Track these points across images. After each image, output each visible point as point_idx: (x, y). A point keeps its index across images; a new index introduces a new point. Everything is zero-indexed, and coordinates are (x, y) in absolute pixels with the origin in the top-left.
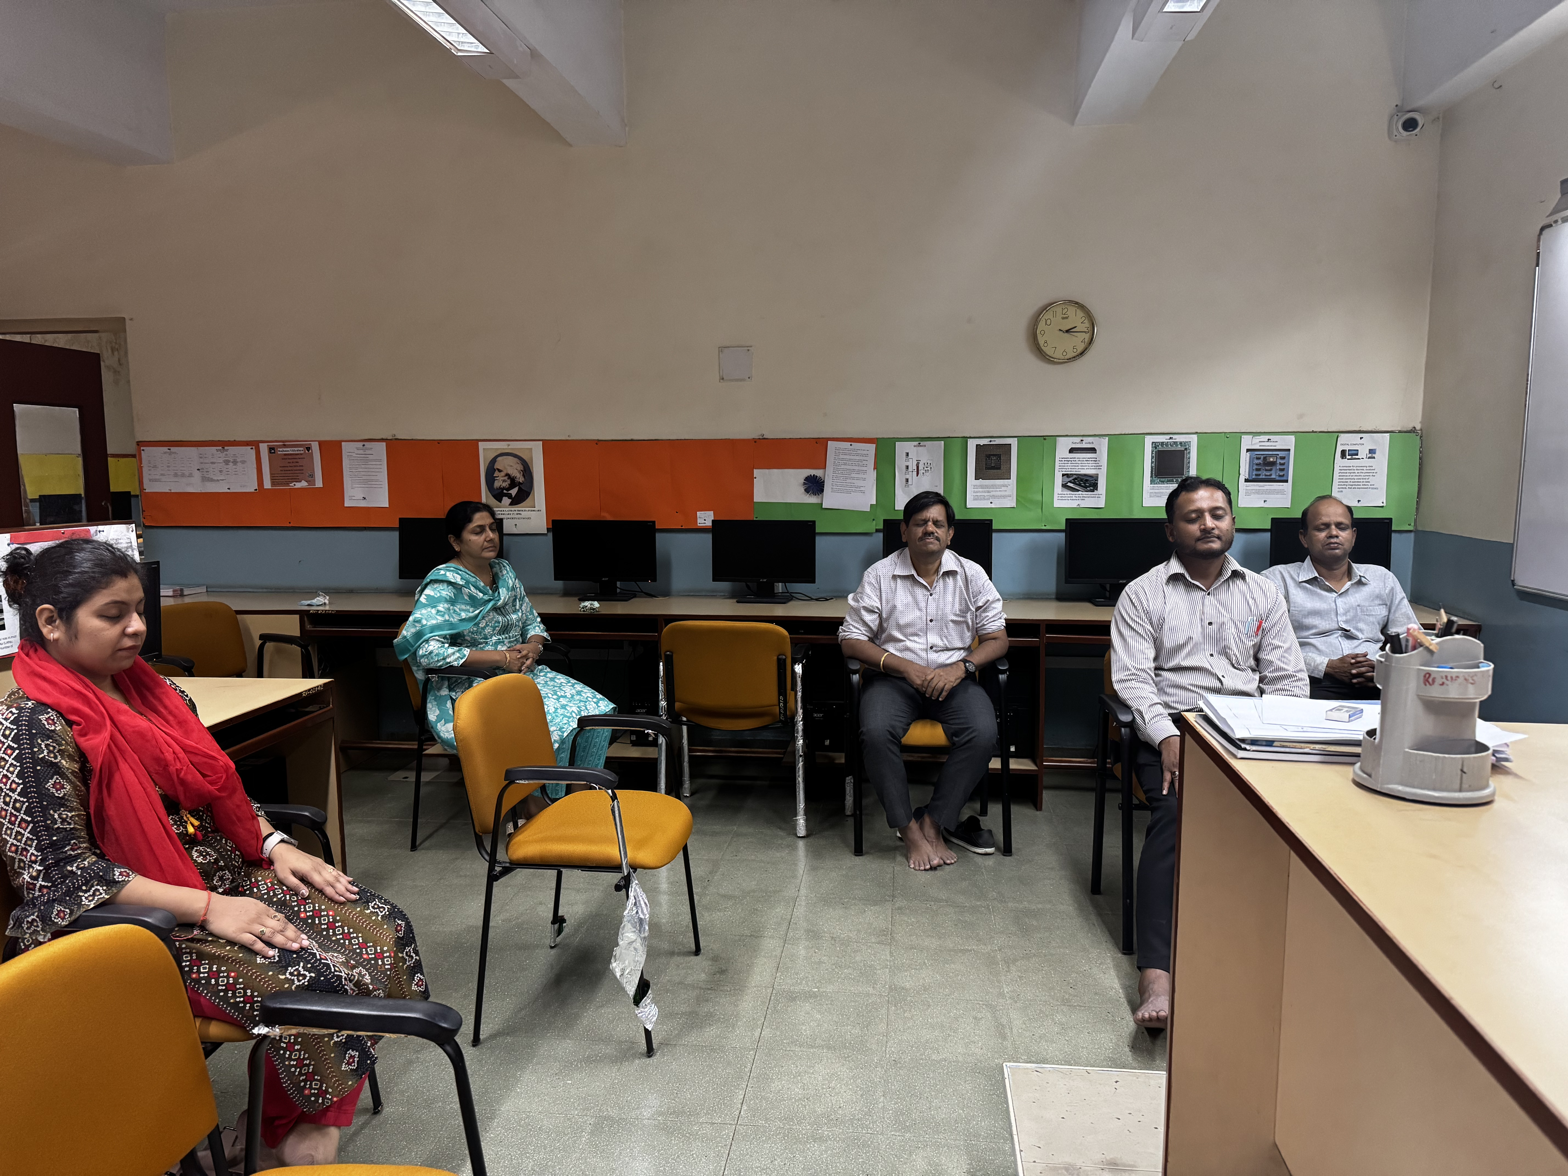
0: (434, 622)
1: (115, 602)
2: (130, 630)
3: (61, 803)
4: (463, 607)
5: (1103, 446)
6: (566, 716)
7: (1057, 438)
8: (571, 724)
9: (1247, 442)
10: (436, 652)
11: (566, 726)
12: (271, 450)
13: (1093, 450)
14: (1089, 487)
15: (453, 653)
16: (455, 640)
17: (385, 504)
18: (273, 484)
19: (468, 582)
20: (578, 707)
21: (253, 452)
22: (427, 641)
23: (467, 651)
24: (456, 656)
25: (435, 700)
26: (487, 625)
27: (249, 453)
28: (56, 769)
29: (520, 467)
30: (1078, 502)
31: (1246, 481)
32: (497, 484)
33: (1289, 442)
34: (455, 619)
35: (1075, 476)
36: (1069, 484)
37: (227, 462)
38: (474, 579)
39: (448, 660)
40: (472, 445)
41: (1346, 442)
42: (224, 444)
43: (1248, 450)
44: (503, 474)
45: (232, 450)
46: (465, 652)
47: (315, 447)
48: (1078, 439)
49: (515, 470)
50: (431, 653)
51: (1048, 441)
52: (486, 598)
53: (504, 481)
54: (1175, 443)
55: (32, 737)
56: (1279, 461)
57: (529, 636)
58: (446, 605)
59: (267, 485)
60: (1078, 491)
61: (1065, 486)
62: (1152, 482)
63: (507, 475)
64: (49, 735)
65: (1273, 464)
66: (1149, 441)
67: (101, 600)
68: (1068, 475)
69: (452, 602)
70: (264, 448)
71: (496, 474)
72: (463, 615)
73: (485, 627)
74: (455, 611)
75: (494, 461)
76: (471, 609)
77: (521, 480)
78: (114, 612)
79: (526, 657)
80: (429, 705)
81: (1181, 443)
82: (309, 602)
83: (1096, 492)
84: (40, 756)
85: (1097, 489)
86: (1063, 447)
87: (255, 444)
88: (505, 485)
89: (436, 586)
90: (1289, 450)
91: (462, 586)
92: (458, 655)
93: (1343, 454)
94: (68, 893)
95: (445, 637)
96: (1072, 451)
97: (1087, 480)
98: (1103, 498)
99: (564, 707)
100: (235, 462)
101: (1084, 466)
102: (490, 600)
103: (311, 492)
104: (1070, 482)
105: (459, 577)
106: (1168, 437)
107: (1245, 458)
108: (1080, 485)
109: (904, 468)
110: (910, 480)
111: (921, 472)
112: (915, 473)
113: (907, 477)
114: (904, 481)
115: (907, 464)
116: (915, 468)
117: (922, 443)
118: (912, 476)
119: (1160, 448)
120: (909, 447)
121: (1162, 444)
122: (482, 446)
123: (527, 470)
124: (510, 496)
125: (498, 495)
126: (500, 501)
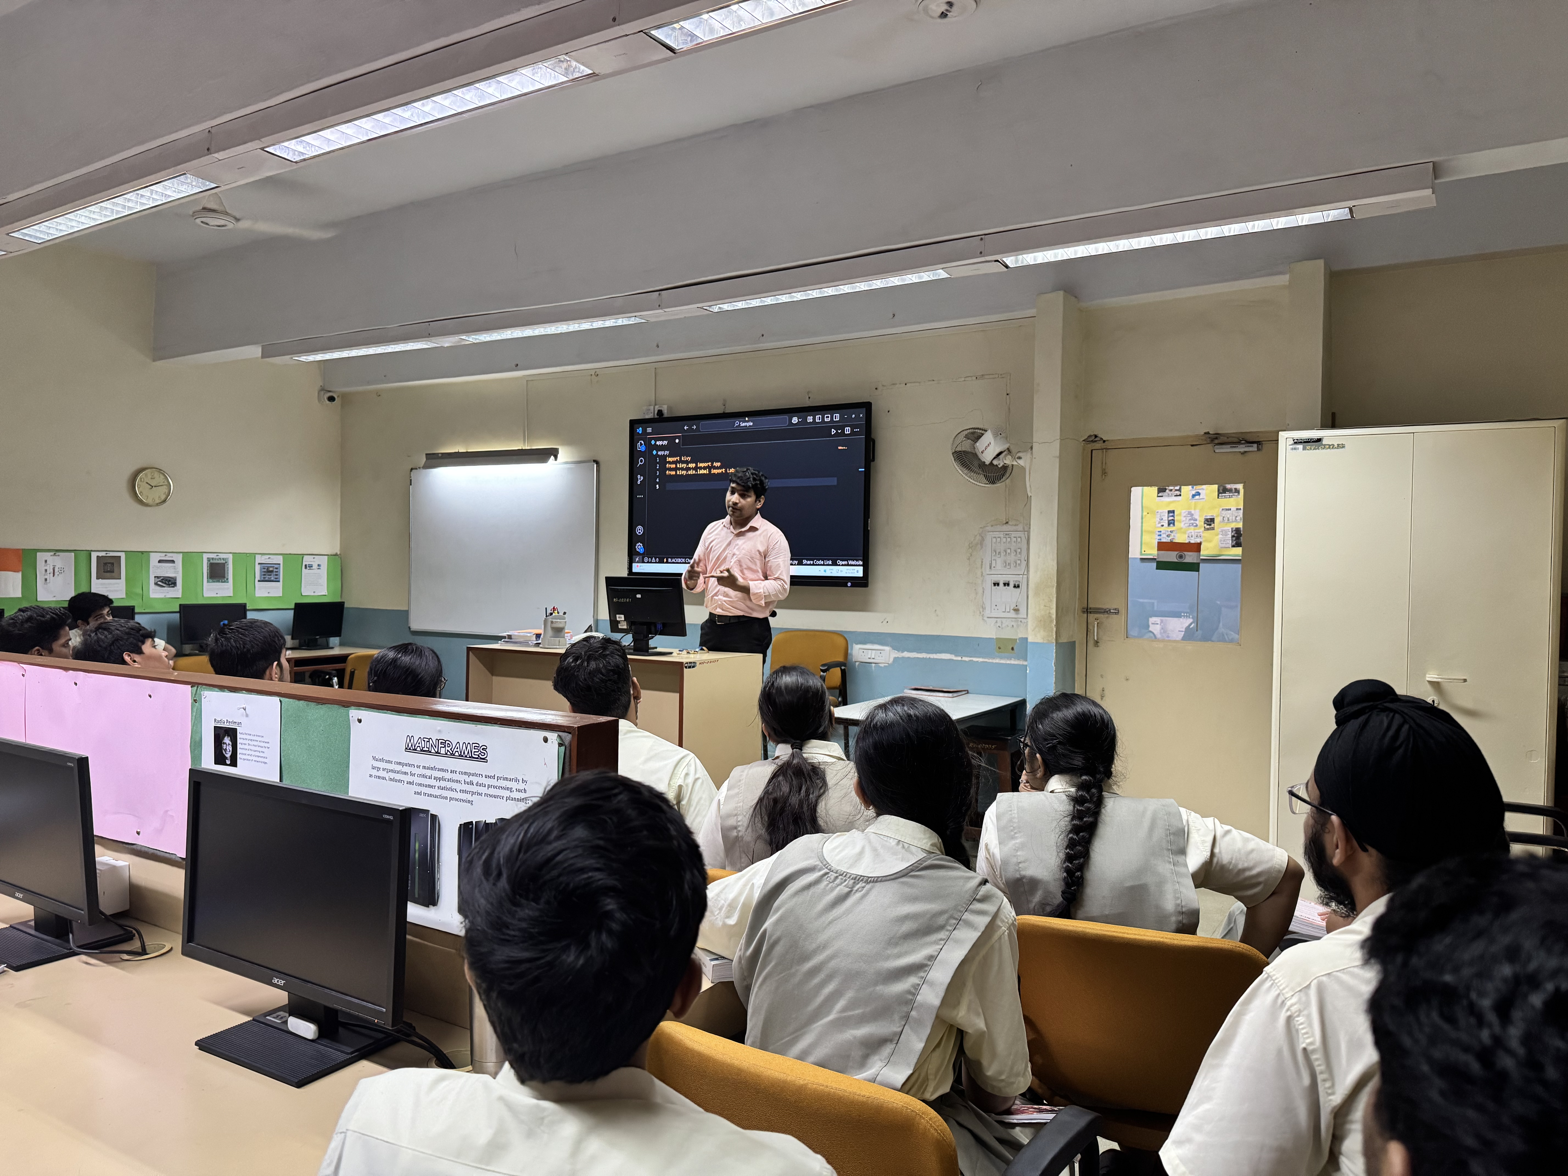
5: (178, 559)
7: (151, 554)
9: (259, 559)
13: (173, 562)
14: (171, 584)
30: (164, 594)
31: (259, 581)
33: (279, 560)
35: (162, 578)
36: (159, 583)
41: (307, 560)
43: (259, 564)
48: (163, 555)
51: (144, 555)
54: (220, 558)
56: (275, 570)
60: (164, 587)
61: (156, 584)
62: (208, 582)
65: (272, 571)
66: (205, 556)
68: (158, 577)
81: (223, 559)
83: (176, 588)
85: (176, 586)
86: (154, 558)
90: (279, 564)
93: (306, 565)
96: (160, 561)
97: (170, 580)
98: (181, 591)
101: (167, 571)
104: (160, 581)
106: (216, 554)
107: (258, 568)
108: (165, 583)
109: (44, 571)
110: (48, 581)
111: (56, 574)
112: (52, 575)
113: (46, 577)
114: (44, 580)
115: (46, 568)
116: (52, 571)
117: (57, 554)
118: (49, 577)
119: (212, 561)
120: (48, 556)
121: (213, 559)
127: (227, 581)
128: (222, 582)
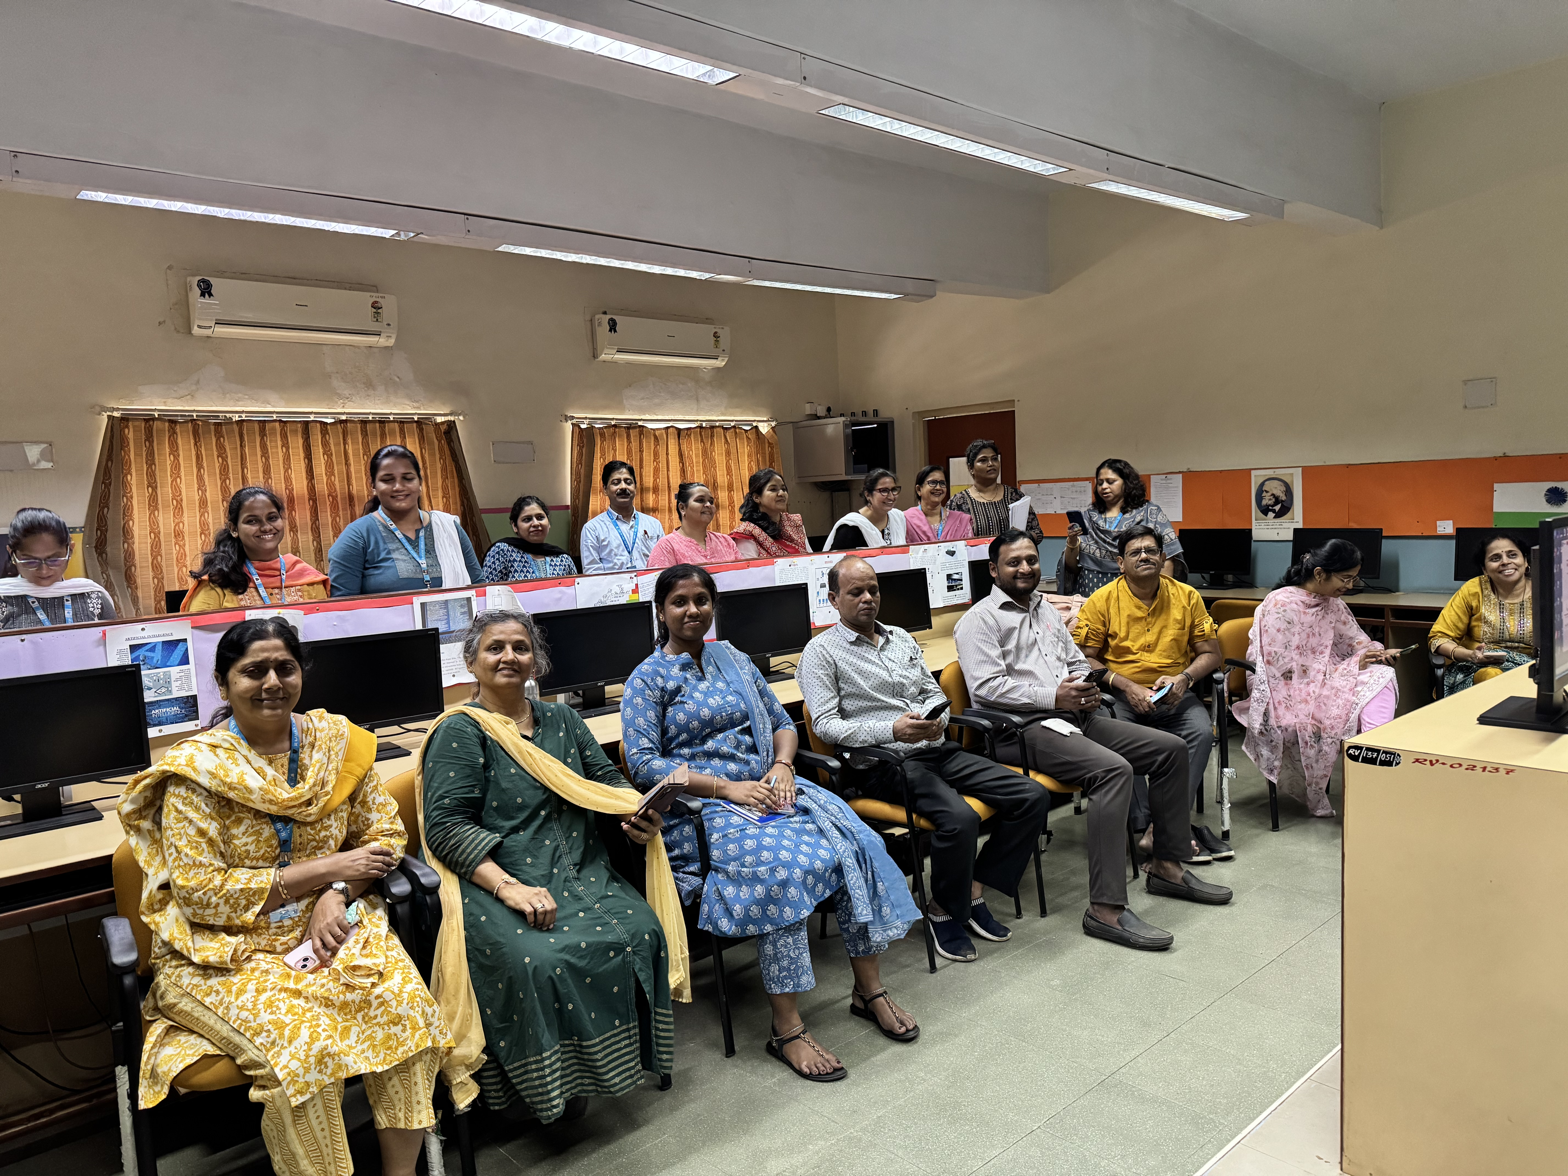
17: (1178, 518)
29: (1283, 489)
32: (1264, 502)
37: (1074, 492)
40: (1247, 472)
42: (1072, 480)
45: (1078, 484)
49: (1279, 491)
53: (1270, 500)
63: (1273, 495)
71: (1264, 494)
75: (1262, 484)
77: (1284, 498)
88: (1271, 502)
122: (1253, 473)
123: (1289, 491)
124: (1274, 511)
125: (1265, 511)
126: (1266, 515)
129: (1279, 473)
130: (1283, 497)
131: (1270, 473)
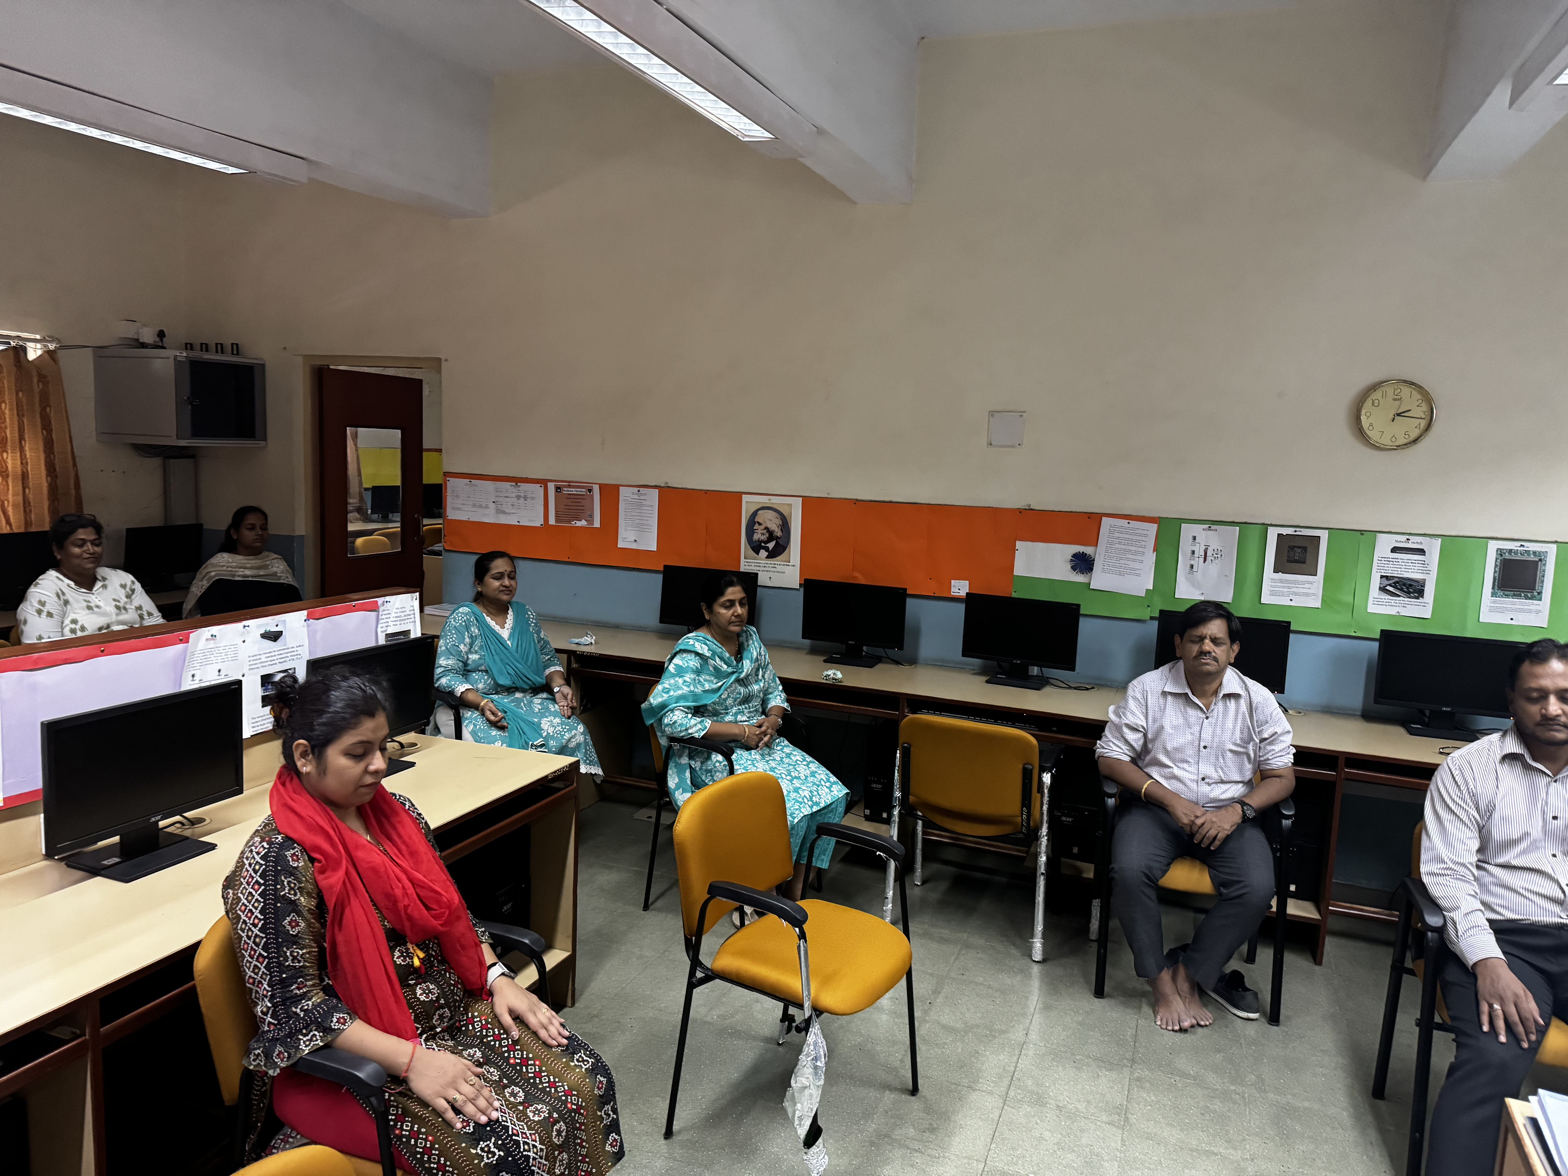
0: (680, 692)
1: (362, 742)
2: (372, 768)
3: (294, 941)
4: (708, 678)
5: (1433, 547)
6: (798, 802)
7: (1379, 535)
8: (802, 810)
10: (679, 722)
11: (797, 812)
12: (558, 489)
13: (1422, 552)
14: (1413, 593)
15: (695, 725)
16: (698, 711)
17: (654, 548)
18: (557, 521)
19: (714, 653)
20: (811, 792)
21: (542, 489)
22: (672, 710)
23: (708, 723)
24: (698, 727)
25: (676, 767)
26: (729, 696)
27: (538, 490)
28: (294, 906)
29: (779, 522)
30: (1397, 609)
32: (756, 537)
34: (699, 690)
35: (1396, 579)
37: (518, 497)
38: (720, 650)
39: (690, 731)
40: (737, 497)
42: (517, 480)
44: (762, 527)
45: (524, 486)
46: (706, 724)
47: (596, 489)
48: (1404, 538)
49: (774, 525)
50: (675, 722)
51: (1365, 536)
52: (730, 670)
53: (763, 534)
54: (1529, 552)
55: (277, 874)
57: (769, 706)
58: (692, 676)
59: (552, 521)
60: (1399, 596)
61: (1383, 589)
62: (1493, 594)
63: (767, 528)
64: (292, 872)
67: (349, 739)
68: (1387, 577)
69: (698, 672)
70: (551, 487)
71: (756, 526)
72: (707, 686)
73: (726, 699)
74: (700, 681)
75: (755, 514)
76: (715, 681)
77: (780, 535)
78: (360, 751)
79: (765, 734)
80: (670, 772)
81: (1534, 553)
82: (577, 641)
83: (1421, 600)
84: (282, 894)
85: (1422, 597)
86: (1384, 545)
87: (544, 483)
88: (763, 538)
89: (684, 655)
91: (709, 657)
92: (699, 726)
94: (291, 1035)
95: (688, 708)
96: (1394, 550)
97: (1411, 585)
98: (1430, 607)
99: (796, 790)
100: (525, 498)
101: (1409, 569)
102: (733, 673)
103: (589, 531)
104: (1390, 585)
105: (706, 648)
106: (1518, 543)
108: (1401, 590)
109: (1190, 552)
110: (1195, 569)
111: (1209, 559)
112: (1202, 560)
113: (1192, 562)
114: (1189, 566)
115: (1193, 548)
116: (1203, 553)
117: (1213, 527)
118: (1198, 562)
119: (1507, 556)
120: (1197, 530)
121: (1510, 551)
122: (745, 498)
123: (785, 525)
124: (767, 549)
125: (756, 547)
126: (758, 554)
127: (1539, 596)
128: (1526, 598)
129: (775, 501)
130: (778, 533)
131: (764, 500)
